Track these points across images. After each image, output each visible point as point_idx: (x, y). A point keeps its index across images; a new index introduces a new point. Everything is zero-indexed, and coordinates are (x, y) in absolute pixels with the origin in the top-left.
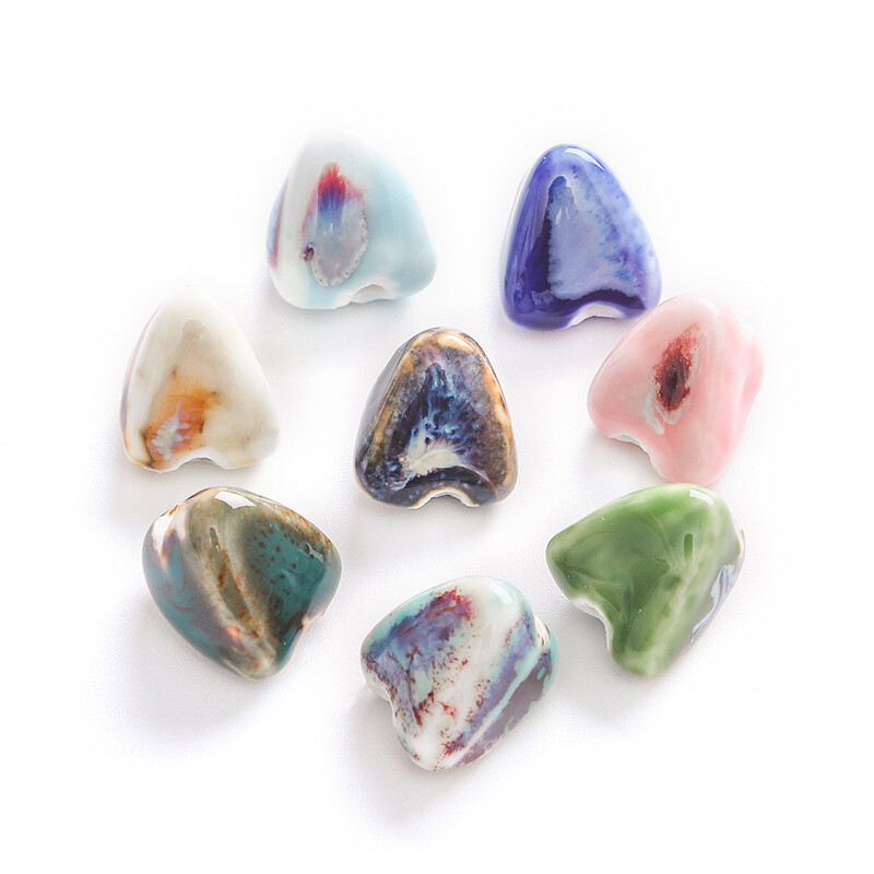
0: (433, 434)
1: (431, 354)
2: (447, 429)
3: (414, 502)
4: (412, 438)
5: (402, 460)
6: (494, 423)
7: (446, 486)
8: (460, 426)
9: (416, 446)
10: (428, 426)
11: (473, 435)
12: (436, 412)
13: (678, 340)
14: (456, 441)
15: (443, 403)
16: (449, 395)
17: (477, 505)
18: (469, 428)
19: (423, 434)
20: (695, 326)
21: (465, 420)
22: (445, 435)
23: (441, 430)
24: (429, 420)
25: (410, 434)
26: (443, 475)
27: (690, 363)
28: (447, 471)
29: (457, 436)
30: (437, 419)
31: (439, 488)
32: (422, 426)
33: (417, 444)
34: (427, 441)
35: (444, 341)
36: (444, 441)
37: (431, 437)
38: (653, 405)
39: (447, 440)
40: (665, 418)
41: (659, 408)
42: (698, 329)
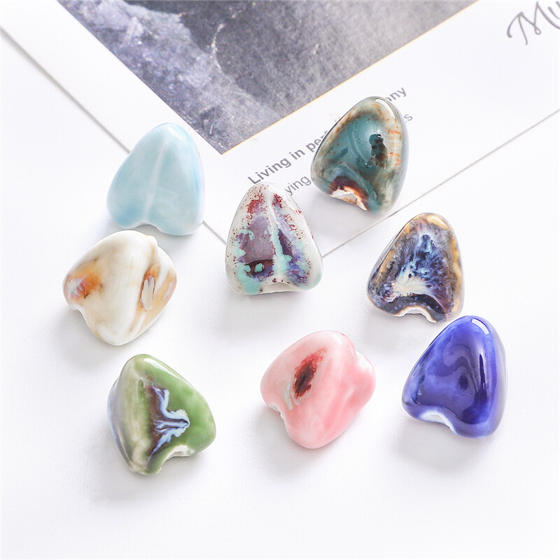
0: (414, 272)
1: (421, 226)
2: (422, 271)
3: (398, 311)
4: (401, 272)
5: (393, 284)
6: (451, 273)
7: (417, 305)
8: (431, 271)
9: (403, 277)
10: (411, 267)
11: (437, 277)
12: (418, 259)
13: (313, 356)
14: (427, 279)
15: (423, 255)
16: (427, 251)
17: (435, 322)
18: (436, 273)
19: (408, 271)
20: (324, 350)
21: (434, 267)
22: (421, 274)
23: (419, 271)
24: (413, 264)
25: (400, 269)
26: (416, 298)
27: (315, 370)
28: (419, 296)
29: (428, 276)
30: (418, 264)
31: (412, 306)
32: (408, 266)
33: (404, 276)
34: (410, 276)
35: (430, 219)
36: (420, 278)
37: (413, 274)
38: (290, 391)
39: (422, 278)
40: (294, 400)
41: (293, 394)
42: (325, 352)
